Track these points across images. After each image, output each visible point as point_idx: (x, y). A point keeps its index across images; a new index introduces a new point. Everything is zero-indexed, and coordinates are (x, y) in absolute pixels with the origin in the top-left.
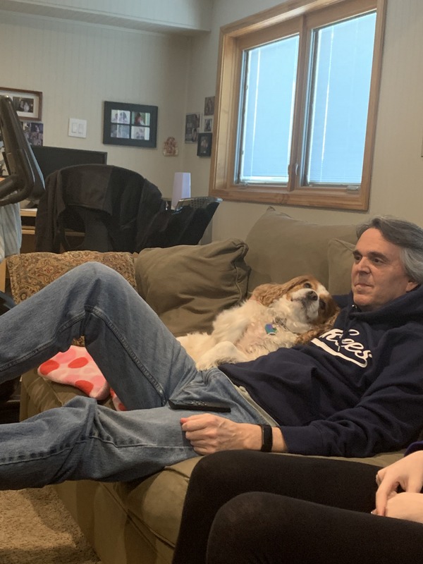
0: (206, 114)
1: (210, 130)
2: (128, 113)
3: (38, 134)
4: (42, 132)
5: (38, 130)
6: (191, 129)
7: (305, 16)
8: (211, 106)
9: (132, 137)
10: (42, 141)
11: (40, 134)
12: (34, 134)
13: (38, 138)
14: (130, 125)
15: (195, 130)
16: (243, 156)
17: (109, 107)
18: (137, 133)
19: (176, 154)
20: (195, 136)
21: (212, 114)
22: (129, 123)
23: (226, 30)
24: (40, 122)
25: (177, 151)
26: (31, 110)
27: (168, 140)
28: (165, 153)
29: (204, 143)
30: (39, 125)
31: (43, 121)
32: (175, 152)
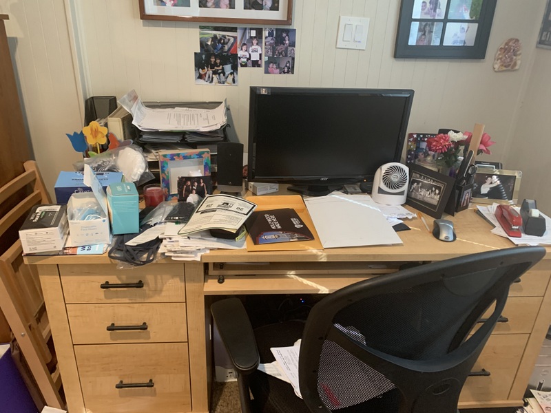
3: (287, 49)
4: (293, 44)
5: (287, 42)
9: (447, 43)
10: (293, 59)
11: (290, 48)
12: (280, 48)
13: (286, 56)
14: (446, 21)
18: (456, 35)
19: (517, 67)
22: (443, 18)
24: (290, 27)
25: (519, 62)
26: (275, 7)
27: (507, 44)
28: (496, 66)
30: (287, 31)
31: (296, 25)
32: (515, 64)
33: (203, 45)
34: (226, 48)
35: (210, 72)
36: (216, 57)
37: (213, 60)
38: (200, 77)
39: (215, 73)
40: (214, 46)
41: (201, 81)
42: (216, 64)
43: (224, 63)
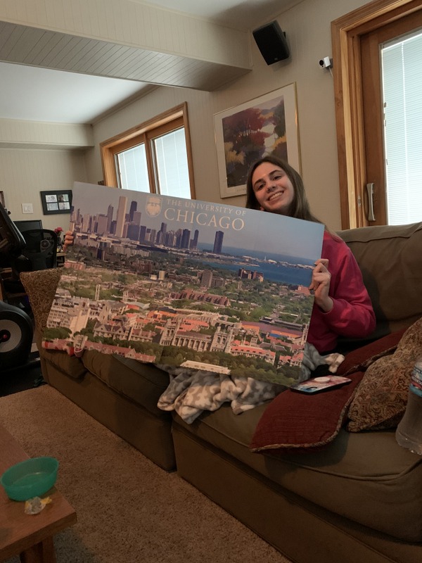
2: (55, 196)
7: (146, 133)
9: (61, 209)
17: (43, 194)
18: (63, 206)
22: (56, 201)
23: (103, 144)
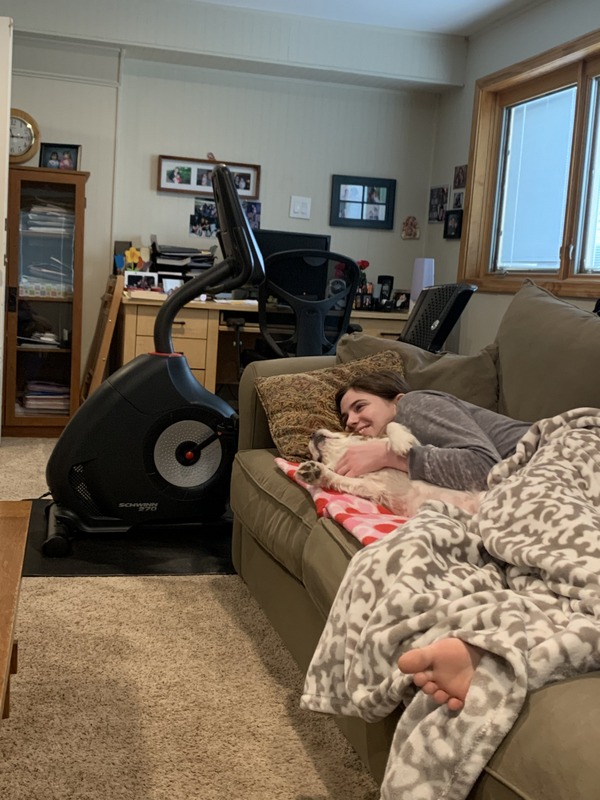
0: (455, 187)
1: (460, 206)
2: (359, 188)
3: (254, 216)
4: (259, 213)
5: (255, 211)
6: (437, 206)
7: (585, 62)
8: (462, 177)
10: (259, 223)
11: (257, 215)
12: (250, 215)
13: (254, 220)
15: (442, 207)
16: (501, 238)
17: (338, 181)
18: (371, 212)
20: (441, 214)
21: (463, 187)
22: (360, 200)
23: (482, 84)
24: (257, 201)
26: (247, 187)
27: (408, 220)
29: (452, 223)
30: (255, 204)
31: (261, 200)
33: (197, 209)
34: (213, 213)
35: (200, 229)
36: (206, 218)
37: (203, 220)
38: (193, 231)
39: (204, 229)
40: (204, 211)
41: (193, 235)
42: (205, 223)
43: (211, 222)
